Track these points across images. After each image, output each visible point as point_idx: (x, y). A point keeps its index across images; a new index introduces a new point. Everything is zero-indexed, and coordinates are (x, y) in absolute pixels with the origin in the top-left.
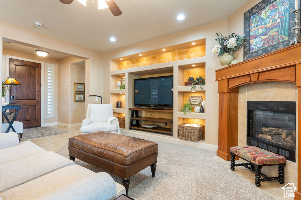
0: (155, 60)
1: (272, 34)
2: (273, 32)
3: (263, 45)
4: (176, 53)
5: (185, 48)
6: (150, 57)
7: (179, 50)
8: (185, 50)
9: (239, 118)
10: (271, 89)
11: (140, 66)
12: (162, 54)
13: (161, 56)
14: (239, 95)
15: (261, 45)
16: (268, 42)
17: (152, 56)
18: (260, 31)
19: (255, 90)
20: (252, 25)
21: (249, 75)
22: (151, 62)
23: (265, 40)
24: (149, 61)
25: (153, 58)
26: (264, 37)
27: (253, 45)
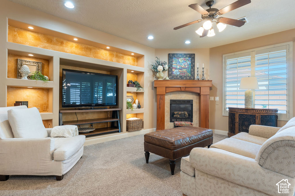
0: (91, 52)
1: (184, 71)
2: (184, 70)
3: (180, 74)
4: (114, 54)
5: (121, 54)
6: (84, 47)
7: (116, 52)
8: (121, 55)
9: (165, 109)
10: (183, 95)
11: (66, 52)
12: (99, 49)
13: (98, 50)
14: (165, 96)
15: (179, 74)
16: (182, 74)
17: (87, 46)
18: (178, 67)
19: (175, 94)
20: (174, 62)
21: (180, 87)
22: (84, 53)
23: (181, 72)
24: (82, 51)
25: (87, 48)
26: (180, 71)
27: (174, 72)
